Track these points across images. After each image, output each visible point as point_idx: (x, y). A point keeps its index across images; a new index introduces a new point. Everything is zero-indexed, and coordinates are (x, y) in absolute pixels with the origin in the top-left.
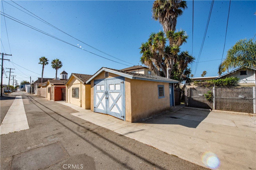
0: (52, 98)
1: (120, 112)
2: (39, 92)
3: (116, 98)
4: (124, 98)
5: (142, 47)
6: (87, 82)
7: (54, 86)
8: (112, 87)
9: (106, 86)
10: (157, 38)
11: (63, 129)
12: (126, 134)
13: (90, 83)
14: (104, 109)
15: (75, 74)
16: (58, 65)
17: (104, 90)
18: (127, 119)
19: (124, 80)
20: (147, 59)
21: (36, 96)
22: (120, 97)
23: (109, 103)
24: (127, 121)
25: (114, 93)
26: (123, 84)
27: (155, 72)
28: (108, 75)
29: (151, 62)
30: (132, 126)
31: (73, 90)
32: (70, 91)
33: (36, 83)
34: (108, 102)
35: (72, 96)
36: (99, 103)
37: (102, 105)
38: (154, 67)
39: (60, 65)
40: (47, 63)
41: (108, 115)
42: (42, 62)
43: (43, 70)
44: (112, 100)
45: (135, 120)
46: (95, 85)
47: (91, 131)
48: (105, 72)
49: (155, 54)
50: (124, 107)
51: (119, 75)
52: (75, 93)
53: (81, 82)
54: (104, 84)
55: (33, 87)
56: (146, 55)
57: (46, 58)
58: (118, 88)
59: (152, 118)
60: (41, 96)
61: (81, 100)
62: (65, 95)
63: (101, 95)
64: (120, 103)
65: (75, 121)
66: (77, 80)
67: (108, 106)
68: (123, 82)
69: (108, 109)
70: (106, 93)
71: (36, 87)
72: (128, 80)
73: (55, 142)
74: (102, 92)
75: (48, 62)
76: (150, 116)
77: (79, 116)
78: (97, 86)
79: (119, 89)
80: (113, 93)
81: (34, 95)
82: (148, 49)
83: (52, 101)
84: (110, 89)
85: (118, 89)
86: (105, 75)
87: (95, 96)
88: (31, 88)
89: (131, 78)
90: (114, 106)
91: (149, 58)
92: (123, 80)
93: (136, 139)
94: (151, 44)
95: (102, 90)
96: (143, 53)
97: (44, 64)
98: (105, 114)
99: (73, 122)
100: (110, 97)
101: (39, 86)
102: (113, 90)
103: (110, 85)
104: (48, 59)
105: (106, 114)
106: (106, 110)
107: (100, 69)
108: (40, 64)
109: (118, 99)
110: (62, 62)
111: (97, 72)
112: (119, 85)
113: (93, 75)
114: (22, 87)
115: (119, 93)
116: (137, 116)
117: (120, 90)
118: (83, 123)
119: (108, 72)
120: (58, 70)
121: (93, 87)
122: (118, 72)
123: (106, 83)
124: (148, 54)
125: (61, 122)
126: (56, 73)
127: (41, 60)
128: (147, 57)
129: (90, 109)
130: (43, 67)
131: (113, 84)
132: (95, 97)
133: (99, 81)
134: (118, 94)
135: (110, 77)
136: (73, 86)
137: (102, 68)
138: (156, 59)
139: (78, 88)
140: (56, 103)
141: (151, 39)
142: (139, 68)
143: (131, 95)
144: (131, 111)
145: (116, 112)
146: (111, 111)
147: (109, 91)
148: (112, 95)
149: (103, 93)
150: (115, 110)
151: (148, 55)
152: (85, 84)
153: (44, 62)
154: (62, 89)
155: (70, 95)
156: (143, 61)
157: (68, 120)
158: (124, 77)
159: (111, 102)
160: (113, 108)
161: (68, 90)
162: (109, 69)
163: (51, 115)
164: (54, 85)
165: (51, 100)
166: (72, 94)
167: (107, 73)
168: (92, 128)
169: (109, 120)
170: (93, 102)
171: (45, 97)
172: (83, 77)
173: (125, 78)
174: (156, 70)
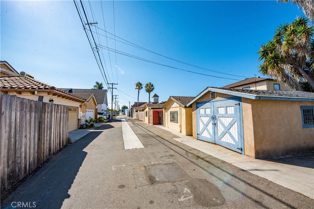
0: (150, 122)
1: (235, 143)
2: (137, 115)
3: (228, 124)
4: (240, 125)
5: (263, 50)
6: (188, 105)
7: (152, 110)
8: (222, 111)
9: (212, 109)
10: (293, 31)
11: (172, 152)
12: (251, 170)
13: (192, 106)
14: (210, 137)
15: (173, 97)
16: (150, 88)
17: (210, 113)
18: (247, 153)
19: (241, 102)
20: (274, 66)
21: (135, 119)
22: (235, 123)
23: (218, 130)
24: (247, 155)
25: (225, 118)
26: (238, 106)
27: (290, 85)
28: (215, 96)
29: (281, 71)
30: (257, 163)
31: (171, 114)
32: (168, 114)
33: (134, 107)
34: (216, 129)
35: (171, 120)
36: (204, 129)
37: (208, 131)
38: (287, 77)
39: (152, 88)
40: (142, 88)
41: (217, 144)
42: (138, 88)
43: (138, 95)
44: (222, 127)
45: (261, 155)
46: (197, 108)
47: (202, 159)
48: (211, 92)
49: (289, 57)
50: (242, 136)
51: (233, 95)
52: (174, 118)
53: (180, 105)
54: (209, 107)
55: (132, 111)
56: (270, 60)
57: (141, 83)
58: (231, 111)
59: (291, 158)
60: (139, 119)
61: (181, 125)
62: (162, 119)
63: (206, 120)
64: (234, 131)
65: (180, 146)
66: (175, 103)
67: (216, 133)
68: (239, 103)
69: (216, 138)
70: (214, 118)
71: (135, 111)
72: (247, 100)
73: (171, 163)
74: (207, 116)
75: (142, 86)
76: (287, 154)
77: (182, 141)
78: (200, 109)
79: (233, 113)
80: (223, 118)
81: (133, 118)
82: (274, 51)
83: (150, 125)
84: (219, 113)
85: (231, 113)
86: (211, 95)
87: (198, 120)
88: (130, 112)
89: (254, 98)
90: (225, 134)
91: (277, 65)
92: (239, 101)
93: (270, 179)
94: (279, 42)
95: (207, 113)
96: (264, 59)
97: (139, 89)
98: (212, 143)
99: (179, 147)
100: (218, 122)
101: (137, 110)
102: (223, 113)
103: (218, 107)
104: (142, 84)
105: (214, 143)
106: (214, 139)
107: (205, 90)
108: (136, 89)
109: (231, 125)
110: (154, 85)
111: (200, 93)
112: (233, 107)
113: (196, 97)
114: (123, 111)
115: (233, 118)
116: (264, 151)
117: (235, 114)
118: (191, 150)
119: (215, 92)
120: (150, 94)
121: (195, 110)
122: (231, 92)
123: (213, 106)
124: (275, 59)
125: (167, 145)
126: (149, 97)
127: (137, 85)
128: (274, 64)
129: (192, 136)
130: (139, 92)
131: (224, 107)
132: (198, 122)
133: (203, 104)
134: (231, 119)
135: (218, 98)
136: (172, 110)
137: (208, 87)
138: (291, 64)
139: (177, 112)
140: (155, 127)
141: (279, 35)
142: (257, 81)
143: (253, 120)
144: (254, 142)
145: (228, 142)
146: (221, 140)
147: (217, 116)
148: (222, 120)
149: (209, 118)
150: (226, 139)
151: (275, 61)
152: (185, 107)
153: (139, 87)
154: (159, 113)
155: (168, 119)
156: (265, 70)
157: (173, 145)
158: (241, 97)
159: (221, 129)
160: (224, 136)
161: (166, 114)
162: (216, 88)
163: (156, 138)
164: (152, 108)
165: (149, 123)
166: (171, 119)
167: (213, 93)
168: (202, 156)
169: (219, 150)
170: (195, 128)
171: (142, 121)
172: (182, 100)
173: (242, 99)
174: (293, 82)
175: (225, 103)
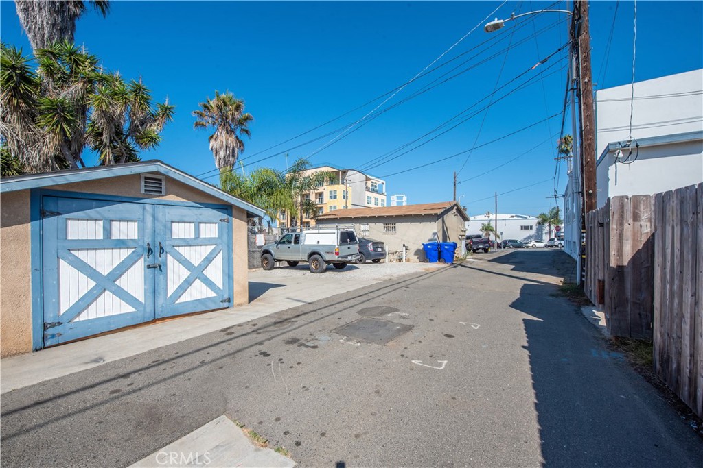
175: (196, 214)
